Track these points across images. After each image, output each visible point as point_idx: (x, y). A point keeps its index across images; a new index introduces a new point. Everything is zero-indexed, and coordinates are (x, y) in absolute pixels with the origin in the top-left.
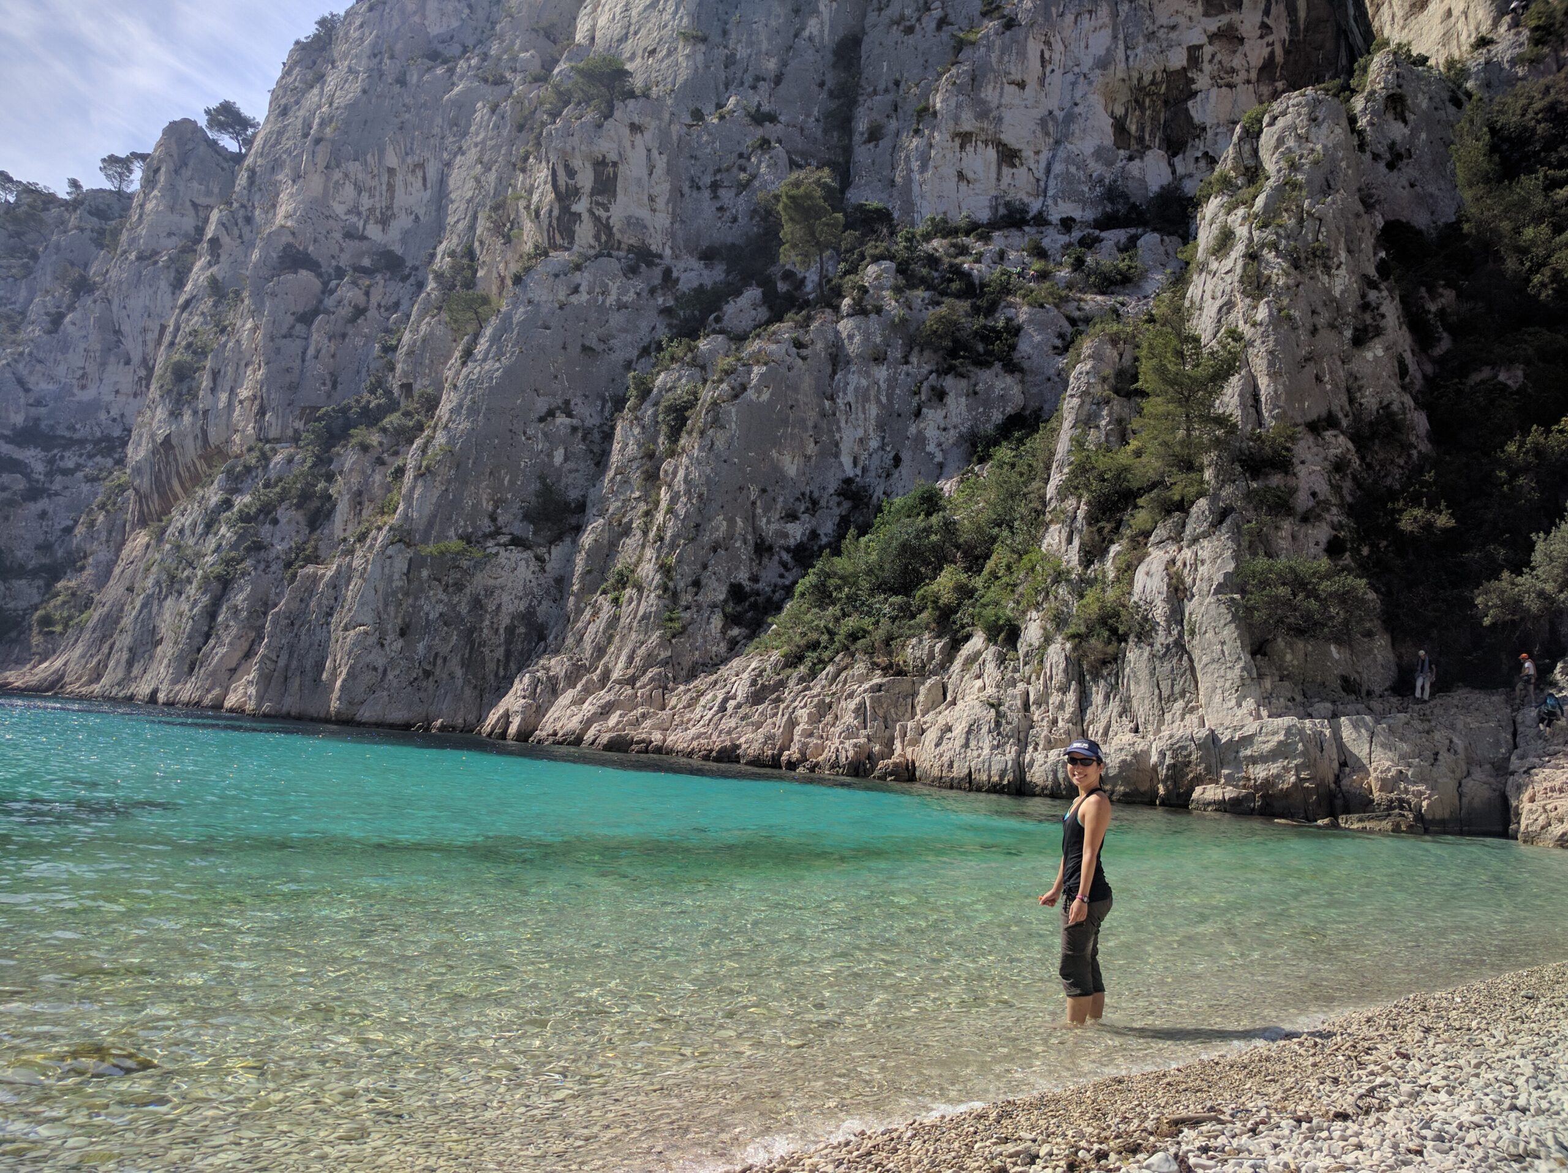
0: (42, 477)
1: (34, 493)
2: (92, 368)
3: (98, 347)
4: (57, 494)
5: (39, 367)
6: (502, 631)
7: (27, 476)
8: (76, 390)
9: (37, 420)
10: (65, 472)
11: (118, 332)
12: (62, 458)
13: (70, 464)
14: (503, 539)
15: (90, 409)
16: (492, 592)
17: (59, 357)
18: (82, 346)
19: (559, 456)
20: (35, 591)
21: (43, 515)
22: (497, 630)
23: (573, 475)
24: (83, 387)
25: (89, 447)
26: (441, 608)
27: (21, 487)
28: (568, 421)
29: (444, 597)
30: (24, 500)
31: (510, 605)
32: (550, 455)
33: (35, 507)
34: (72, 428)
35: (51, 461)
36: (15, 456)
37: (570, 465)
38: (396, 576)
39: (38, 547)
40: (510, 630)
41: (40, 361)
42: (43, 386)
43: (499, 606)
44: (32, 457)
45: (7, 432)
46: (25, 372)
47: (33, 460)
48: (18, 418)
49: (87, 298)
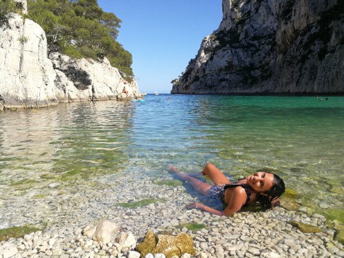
0: (258, 47)
3: (266, 13)
4: (261, 50)
7: (255, 47)
8: (262, 25)
9: (256, 34)
12: (261, 41)
15: (266, 29)
17: (259, 18)
18: (263, 14)
25: (267, 37)
27: (254, 50)
34: (263, 34)
35: (259, 43)
36: (252, 43)
39: (259, 62)
41: (255, 21)
42: (256, 26)
45: (250, 38)
46: (253, 24)
47: (256, 43)
48: (252, 34)
49: (263, 3)
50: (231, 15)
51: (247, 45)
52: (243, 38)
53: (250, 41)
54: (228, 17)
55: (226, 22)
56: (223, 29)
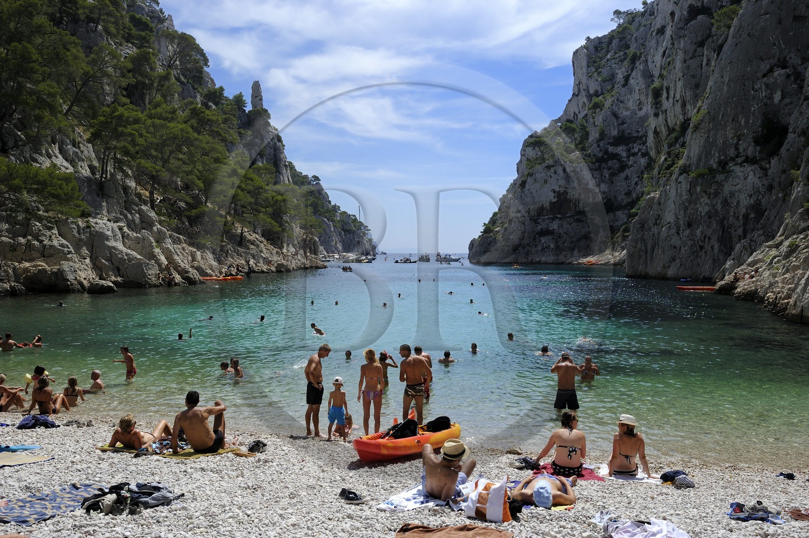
0: (625, 159)
1: (623, 167)
2: (643, 98)
5: (621, 105)
6: (741, 218)
13: (636, 150)
14: (739, 160)
16: (734, 195)
19: (777, 97)
21: (627, 178)
22: (738, 217)
23: (788, 107)
24: (640, 109)
26: (707, 209)
28: (783, 71)
29: (709, 202)
30: (619, 172)
31: (745, 201)
32: (771, 98)
35: (629, 150)
37: (787, 100)
38: (684, 193)
40: (746, 216)
41: (622, 102)
43: (738, 202)
44: (621, 150)
45: (611, 141)
46: (616, 109)
47: (621, 152)
48: (615, 133)
49: (637, 63)
50: (588, 87)
51: (602, 156)
52: (595, 141)
53: (609, 146)
54: (582, 90)
55: (578, 101)
56: (572, 115)
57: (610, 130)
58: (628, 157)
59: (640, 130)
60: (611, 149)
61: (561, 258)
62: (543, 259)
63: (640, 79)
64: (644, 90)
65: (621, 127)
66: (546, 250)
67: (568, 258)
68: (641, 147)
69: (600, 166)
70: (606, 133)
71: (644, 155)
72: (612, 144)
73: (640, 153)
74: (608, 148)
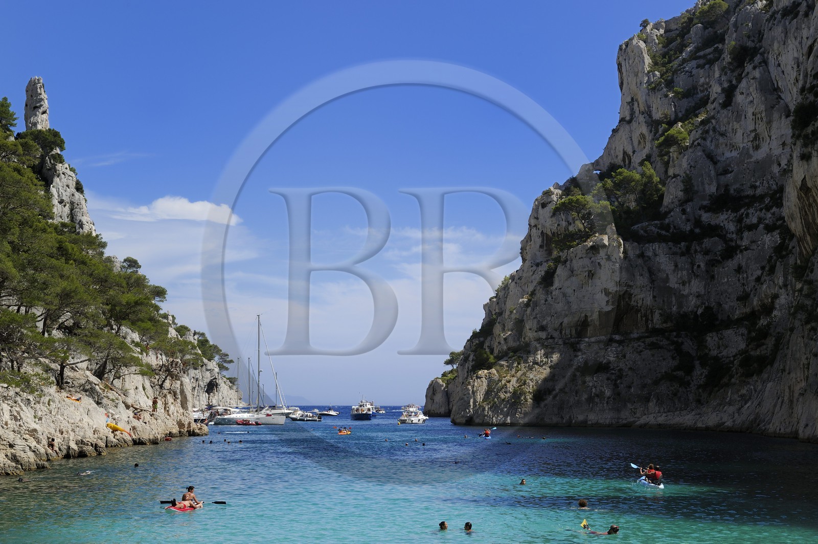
0: (734, 236)
1: (730, 252)
2: (761, 128)
3: (762, 107)
4: (747, 249)
5: (721, 140)
7: (723, 237)
8: (751, 152)
9: (727, 187)
10: (751, 228)
11: (777, 90)
12: (747, 215)
13: (754, 220)
17: (736, 125)
18: (750, 111)
20: (740, 338)
21: (739, 270)
24: (757, 148)
25: (767, 200)
27: (720, 248)
30: (723, 259)
33: (732, 264)
34: (754, 187)
35: (740, 220)
36: (713, 223)
39: (739, 299)
41: (723, 135)
42: (728, 154)
44: (726, 220)
45: (705, 203)
46: (712, 148)
47: (726, 223)
48: (712, 189)
49: (748, 67)
50: (649, 107)
51: (692, 231)
52: (677, 203)
53: (702, 212)
54: (637, 112)
55: (631, 131)
56: (621, 156)
57: (703, 184)
58: (740, 232)
59: (758, 184)
60: (706, 217)
61: (626, 416)
62: (592, 417)
63: (755, 95)
64: (763, 115)
65: (724, 179)
66: (597, 400)
67: (638, 415)
68: (762, 215)
69: (688, 249)
70: (696, 188)
71: (769, 229)
72: (707, 209)
73: (761, 226)
74: (700, 216)
